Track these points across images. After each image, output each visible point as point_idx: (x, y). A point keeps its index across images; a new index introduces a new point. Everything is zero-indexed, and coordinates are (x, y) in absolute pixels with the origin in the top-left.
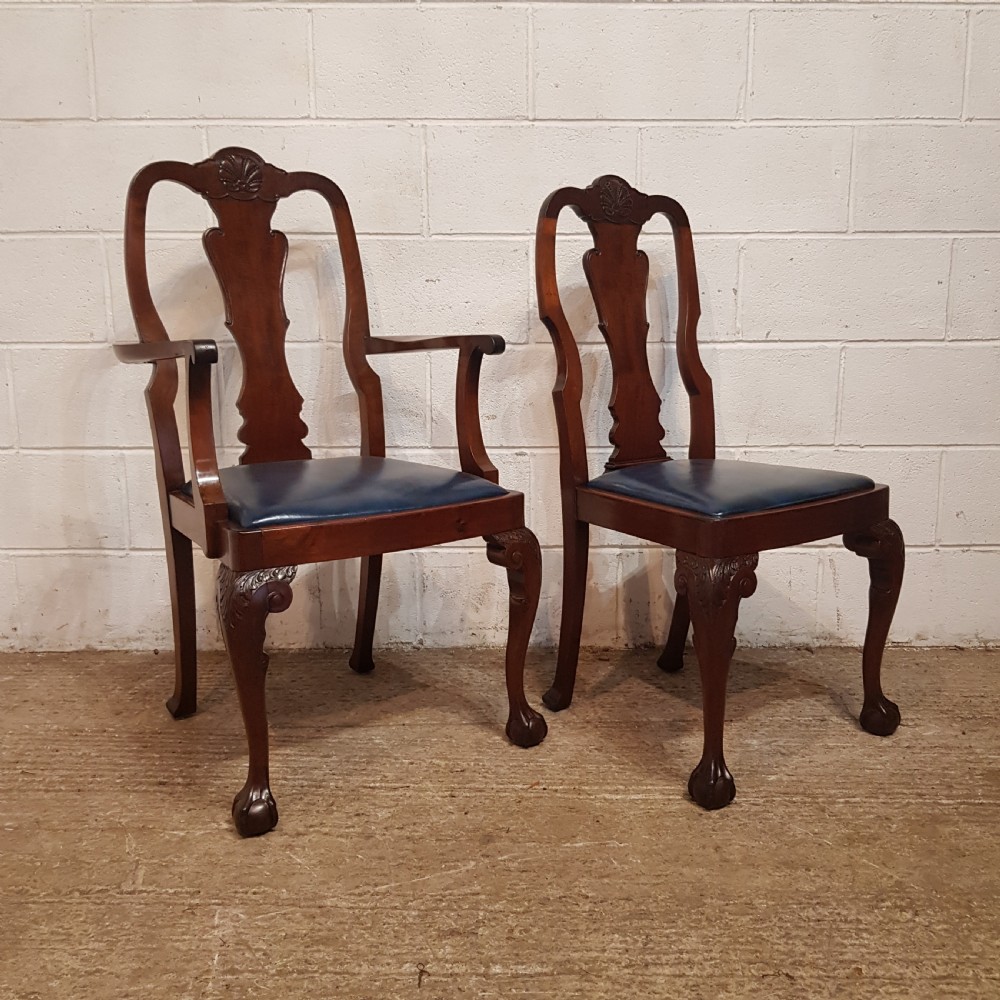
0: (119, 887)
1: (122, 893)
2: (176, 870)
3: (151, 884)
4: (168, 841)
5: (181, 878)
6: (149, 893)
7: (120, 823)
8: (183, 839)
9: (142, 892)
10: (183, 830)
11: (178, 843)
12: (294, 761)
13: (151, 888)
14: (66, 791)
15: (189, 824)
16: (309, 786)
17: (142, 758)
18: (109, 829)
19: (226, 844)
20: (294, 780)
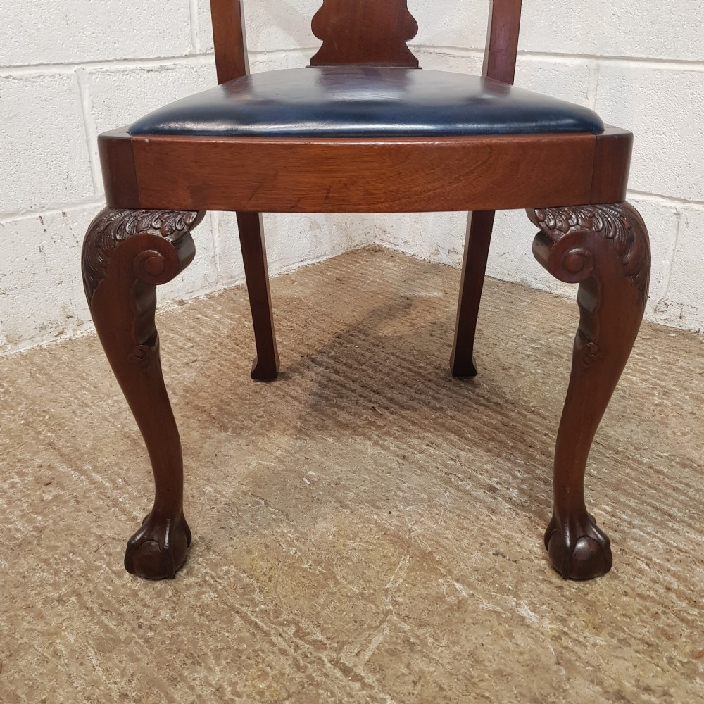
0: (339, 650)
1: (335, 663)
2: (419, 663)
3: (374, 671)
4: (441, 598)
5: (415, 683)
6: (365, 686)
7: (410, 531)
8: (460, 606)
9: (357, 678)
10: (470, 585)
11: (451, 609)
12: (677, 531)
13: (370, 679)
14: (392, 452)
15: (483, 580)
16: (680, 595)
17: (493, 439)
18: (395, 535)
19: (507, 651)
20: (661, 569)
